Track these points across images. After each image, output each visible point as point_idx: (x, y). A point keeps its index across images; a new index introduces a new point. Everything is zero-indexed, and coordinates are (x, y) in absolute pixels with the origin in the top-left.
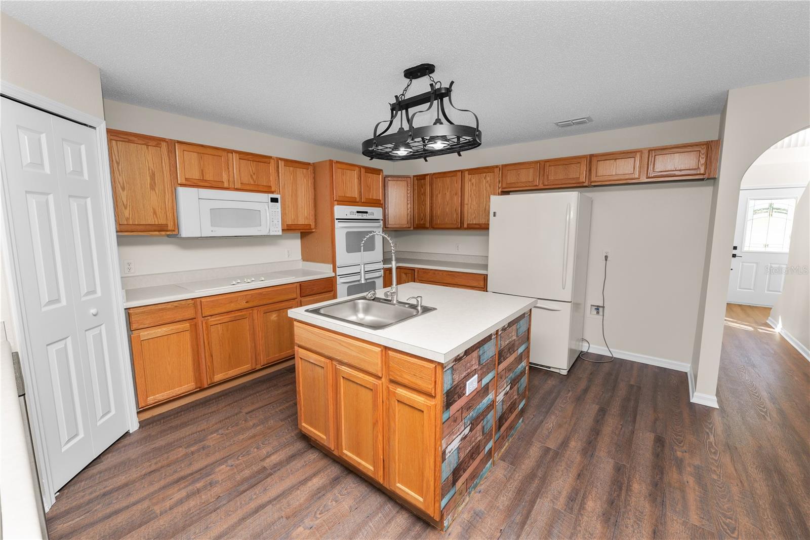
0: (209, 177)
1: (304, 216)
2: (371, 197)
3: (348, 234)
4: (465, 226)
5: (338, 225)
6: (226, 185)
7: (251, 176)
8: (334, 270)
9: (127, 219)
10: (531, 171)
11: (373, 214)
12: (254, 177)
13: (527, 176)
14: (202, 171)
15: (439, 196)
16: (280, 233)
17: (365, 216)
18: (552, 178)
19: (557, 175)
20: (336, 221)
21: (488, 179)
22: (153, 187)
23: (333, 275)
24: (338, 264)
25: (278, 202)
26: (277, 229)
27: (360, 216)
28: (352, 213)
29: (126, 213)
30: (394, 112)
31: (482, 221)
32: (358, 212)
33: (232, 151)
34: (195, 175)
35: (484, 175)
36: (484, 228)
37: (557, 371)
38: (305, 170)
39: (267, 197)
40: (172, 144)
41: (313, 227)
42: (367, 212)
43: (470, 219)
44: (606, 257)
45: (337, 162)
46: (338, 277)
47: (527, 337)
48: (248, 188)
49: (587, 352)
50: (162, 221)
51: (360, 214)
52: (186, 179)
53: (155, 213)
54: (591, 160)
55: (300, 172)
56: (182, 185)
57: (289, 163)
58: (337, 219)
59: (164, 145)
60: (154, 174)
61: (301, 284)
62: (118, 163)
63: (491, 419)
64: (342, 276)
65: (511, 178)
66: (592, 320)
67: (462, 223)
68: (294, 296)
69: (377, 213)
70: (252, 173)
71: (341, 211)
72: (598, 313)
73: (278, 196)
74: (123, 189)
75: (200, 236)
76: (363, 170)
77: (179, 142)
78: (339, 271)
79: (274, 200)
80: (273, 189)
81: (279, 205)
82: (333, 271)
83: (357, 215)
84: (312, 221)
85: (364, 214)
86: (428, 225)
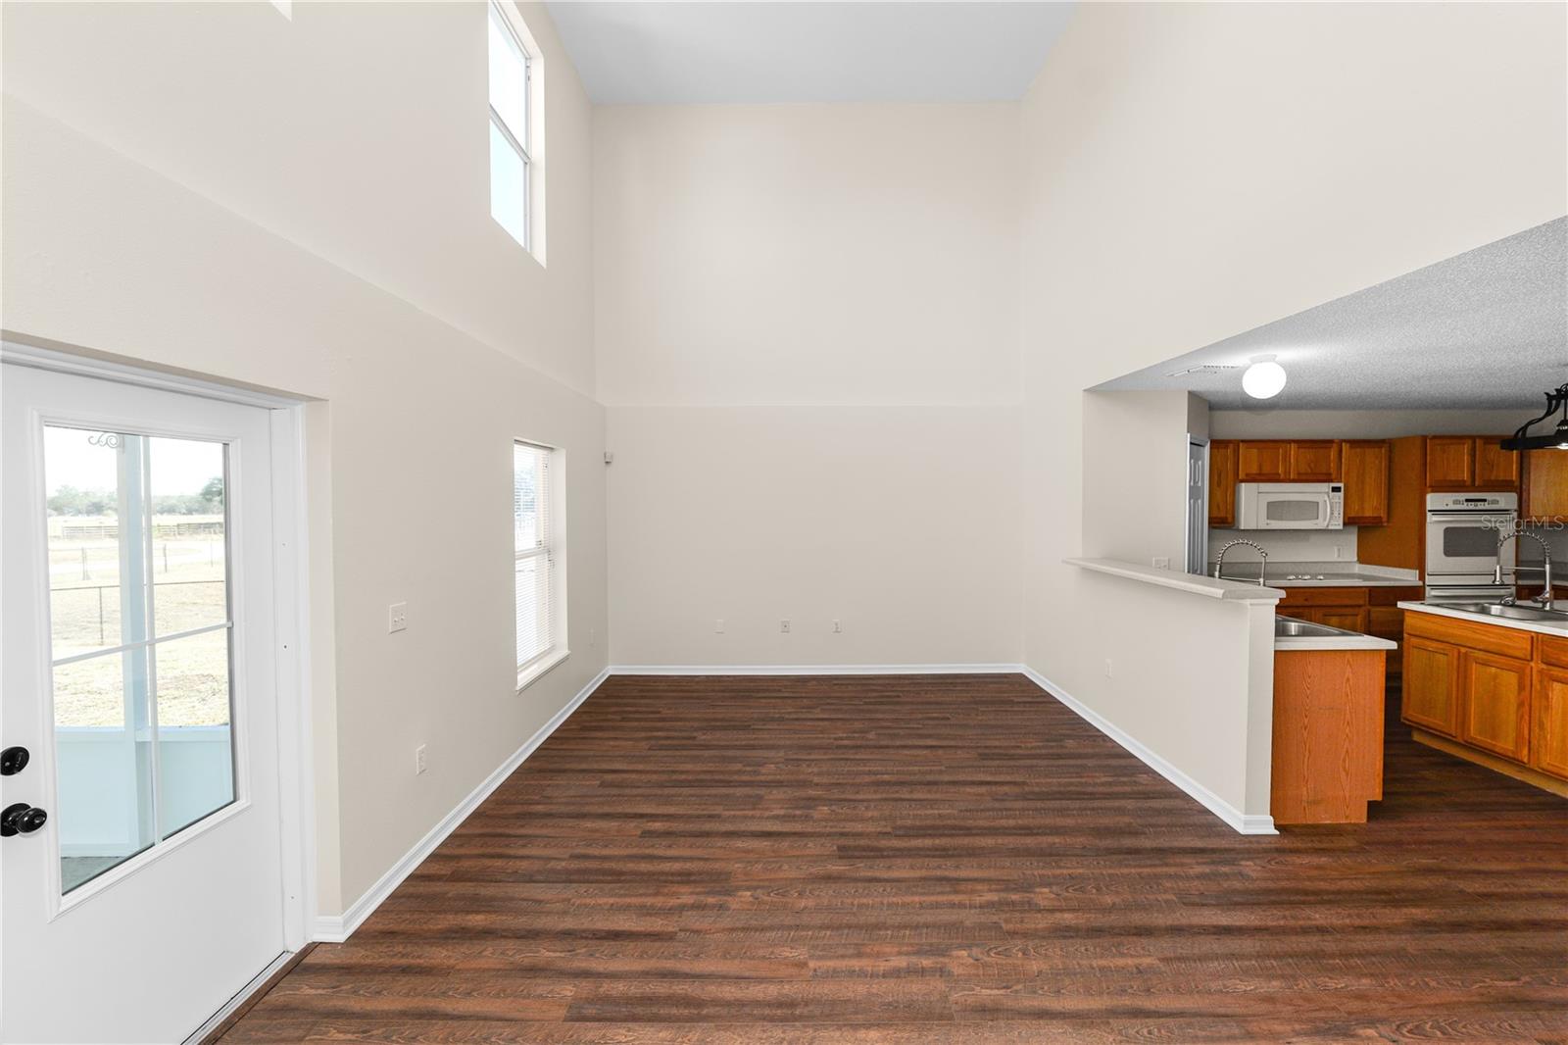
0: (1266, 469)
1: (1372, 507)
2: (1493, 478)
3: (1447, 531)
5: (1430, 518)
6: (1282, 477)
7: (1310, 465)
8: (1422, 577)
11: (1497, 502)
12: (1313, 465)
14: (1260, 466)
16: (1341, 527)
17: (1481, 505)
20: (1429, 514)
22: (1219, 485)
23: (1421, 583)
24: (1427, 570)
25: (1340, 492)
26: (1337, 523)
27: (1471, 506)
28: (1456, 502)
30: (1554, 402)
32: (1467, 500)
33: (1289, 442)
34: (1254, 469)
38: (1376, 450)
39: (1326, 487)
40: (1237, 444)
41: (1385, 519)
42: (1485, 500)
45: (1435, 437)
46: (1427, 588)
48: (1304, 477)
50: (1222, 514)
51: (1473, 503)
52: (1246, 475)
53: (1218, 506)
55: (1370, 454)
56: (1242, 481)
57: (1355, 443)
58: (1430, 511)
59: (1232, 446)
60: (1222, 473)
61: (1371, 589)
64: (1434, 587)
68: (1361, 602)
69: (1507, 500)
70: (1311, 461)
71: (1433, 500)
73: (1340, 485)
75: (1255, 528)
76: (1478, 442)
77: (1243, 441)
78: (1429, 580)
79: (1336, 490)
80: (1333, 476)
81: (1341, 494)
82: (1420, 579)
83: (1465, 504)
84: (1383, 514)
85: (1479, 503)
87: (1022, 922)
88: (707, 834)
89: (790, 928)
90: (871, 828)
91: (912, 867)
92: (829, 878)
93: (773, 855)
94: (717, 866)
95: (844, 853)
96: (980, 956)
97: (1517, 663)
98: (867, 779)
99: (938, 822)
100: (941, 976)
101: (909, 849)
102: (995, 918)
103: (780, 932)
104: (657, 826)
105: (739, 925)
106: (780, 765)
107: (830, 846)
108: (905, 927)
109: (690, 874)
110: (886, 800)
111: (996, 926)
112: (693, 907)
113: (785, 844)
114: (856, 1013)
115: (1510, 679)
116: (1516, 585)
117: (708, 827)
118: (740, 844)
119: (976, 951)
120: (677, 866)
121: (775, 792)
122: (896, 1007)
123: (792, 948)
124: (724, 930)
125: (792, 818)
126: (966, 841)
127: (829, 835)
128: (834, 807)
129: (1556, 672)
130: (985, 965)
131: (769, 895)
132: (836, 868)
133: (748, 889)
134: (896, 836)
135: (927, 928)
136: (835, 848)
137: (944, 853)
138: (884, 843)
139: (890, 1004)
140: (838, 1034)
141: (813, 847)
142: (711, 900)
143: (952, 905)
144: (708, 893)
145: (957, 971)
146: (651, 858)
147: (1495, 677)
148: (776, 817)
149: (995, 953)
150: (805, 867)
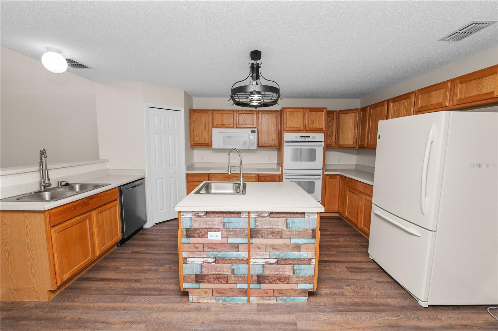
0: (226, 123)
1: (272, 140)
2: (314, 127)
5: (286, 144)
6: (232, 126)
7: (244, 121)
9: (196, 141)
10: (442, 91)
11: (315, 138)
12: (246, 121)
14: (223, 121)
16: (256, 148)
17: (307, 139)
18: (462, 96)
20: (285, 142)
21: (406, 104)
22: (205, 129)
23: (281, 173)
24: (284, 166)
25: (255, 132)
26: (254, 146)
27: (303, 139)
28: (296, 137)
29: (196, 139)
32: (301, 136)
33: (236, 111)
34: (220, 123)
35: (403, 101)
39: (250, 130)
40: (213, 111)
42: (309, 137)
45: (287, 108)
46: (284, 175)
48: (242, 126)
50: (207, 142)
51: (304, 138)
52: (216, 125)
53: (205, 139)
55: (271, 116)
56: (215, 127)
57: (265, 112)
58: (285, 141)
59: (209, 112)
60: (205, 124)
62: (195, 121)
63: (244, 269)
65: (424, 101)
69: (320, 137)
70: (244, 119)
71: (289, 136)
73: (256, 130)
74: (196, 130)
75: (218, 148)
76: (308, 111)
77: (215, 110)
78: (284, 171)
79: (253, 132)
80: (254, 126)
81: (256, 134)
82: (281, 171)
83: (301, 138)
85: (306, 138)
86: (366, 146)
116: (324, 175)
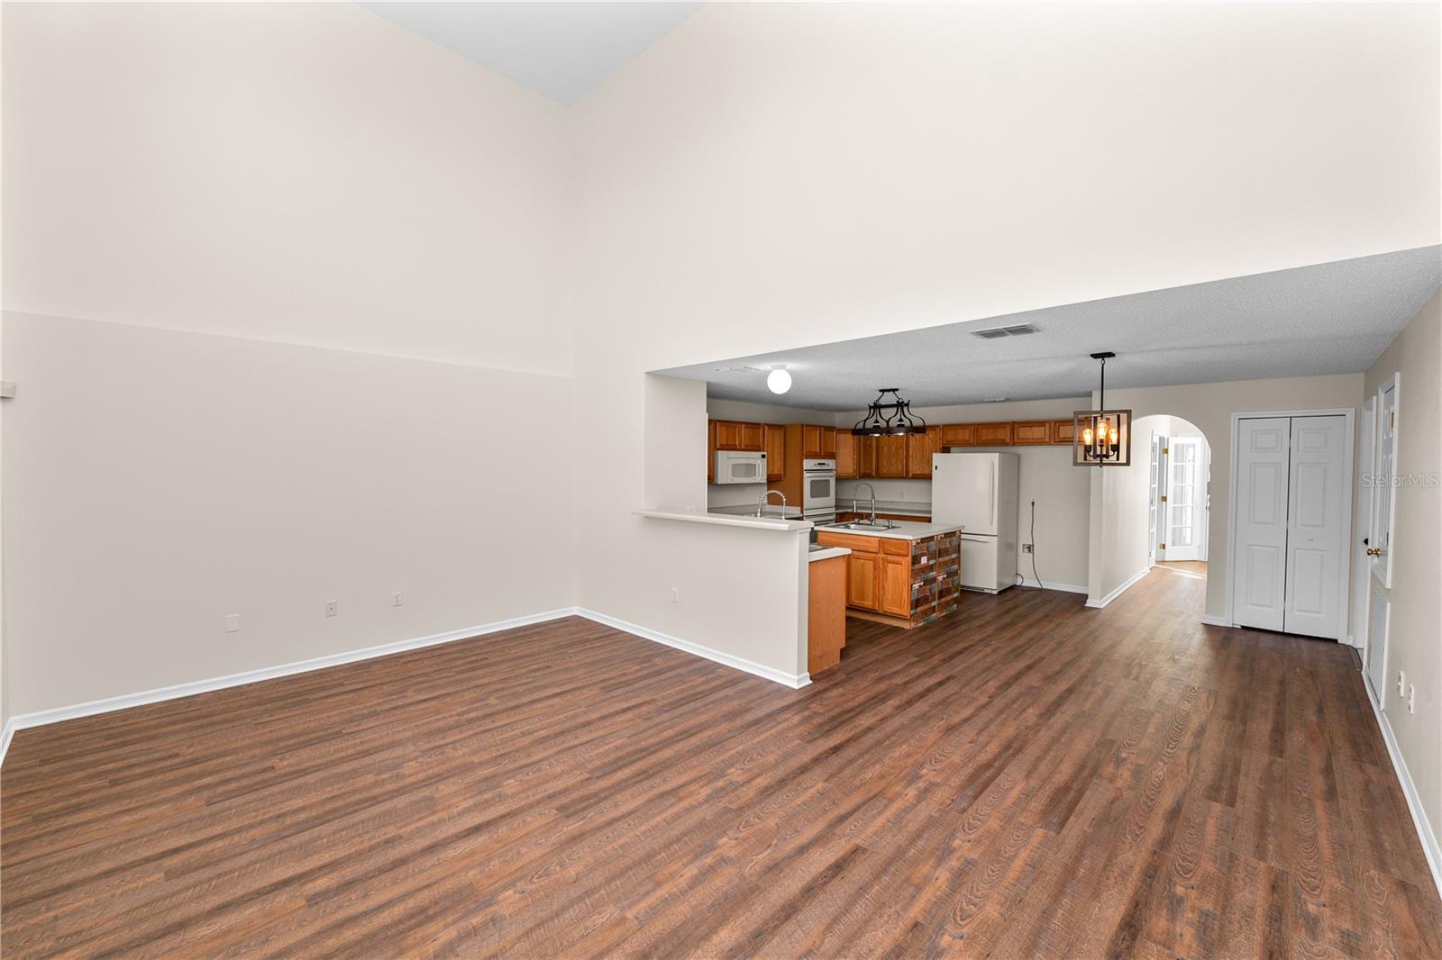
0: (731, 441)
1: (776, 468)
2: (827, 451)
3: (812, 482)
4: (910, 475)
5: (806, 475)
6: (738, 447)
7: (751, 439)
8: (802, 512)
10: (967, 431)
11: (828, 465)
12: (753, 440)
13: (964, 435)
14: (728, 438)
15: (886, 449)
16: (764, 482)
17: (824, 467)
18: (984, 438)
19: (987, 435)
20: (806, 472)
21: (931, 436)
23: (802, 515)
24: (805, 507)
26: (763, 479)
27: (820, 467)
28: (814, 465)
30: (872, 410)
31: (926, 472)
32: (818, 464)
33: (741, 423)
34: (722, 441)
35: (927, 432)
36: (928, 477)
37: (989, 592)
38: (779, 431)
39: (759, 454)
40: (716, 423)
41: (783, 476)
42: (825, 464)
43: (915, 468)
44: (1033, 503)
45: (807, 425)
47: (958, 549)
48: (748, 448)
49: (1020, 586)
52: (720, 445)
54: (1014, 426)
55: (777, 433)
56: (719, 449)
57: (772, 426)
58: (805, 470)
63: (936, 588)
65: (950, 436)
66: (1024, 557)
67: (907, 473)
69: (831, 464)
70: (751, 437)
71: (808, 464)
72: (1030, 551)
73: (765, 453)
75: (726, 483)
76: (822, 429)
77: (719, 421)
78: (805, 513)
79: (763, 456)
80: (762, 448)
81: (765, 459)
83: (818, 466)
84: (782, 472)
85: (822, 466)
86: (874, 474)
87: (739, 798)
88: (403, 861)
89: (580, 899)
90: (569, 781)
91: (633, 797)
92: (574, 839)
93: (500, 845)
94: (449, 885)
95: (567, 812)
96: (736, 835)
97: (872, 555)
98: (526, 740)
99: (620, 753)
100: (726, 863)
101: (618, 784)
102: (721, 805)
103: (576, 907)
104: (321, 883)
105: (529, 925)
106: (420, 759)
107: (550, 813)
108: (671, 843)
109: (423, 910)
110: (559, 752)
111: (727, 810)
112: (461, 938)
113: (503, 830)
114: (697, 928)
115: (870, 564)
116: (836, 513)
117: (395, 853)
118: (451, 852)
119: (730, 833)
120: (398, 911)
121: (441, 787)
122: (719, 904)
123: (600, 914)
124: (519, 939)
125: (486, 804)
126: (653, 759)
127: (538, 802)
128: (518, 777)
129: (890, 558)
130: (745, 839)
131: (532, 883)
132: (573, 827)
133: (505, 888)
134: (598, 778)
135: (686, 835)
136: (555, 811)
137: (645, 775)
138: (593, 788)
139: (713, 905)
140: (700, 952)
141: (534, 820)
142: (476, 920)
143: (687, 810)
144: (465, 916)
145: (732, 854)
146: (353, 920)
147: (863, 565)
148: (468, 810)
149: (743, 828)
150: (543, 841)
